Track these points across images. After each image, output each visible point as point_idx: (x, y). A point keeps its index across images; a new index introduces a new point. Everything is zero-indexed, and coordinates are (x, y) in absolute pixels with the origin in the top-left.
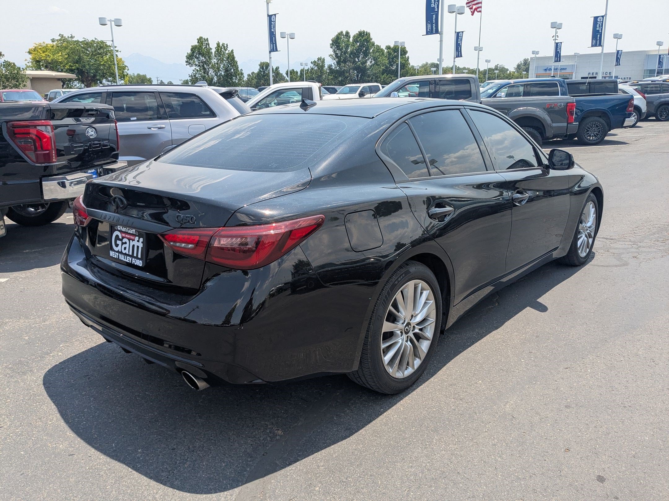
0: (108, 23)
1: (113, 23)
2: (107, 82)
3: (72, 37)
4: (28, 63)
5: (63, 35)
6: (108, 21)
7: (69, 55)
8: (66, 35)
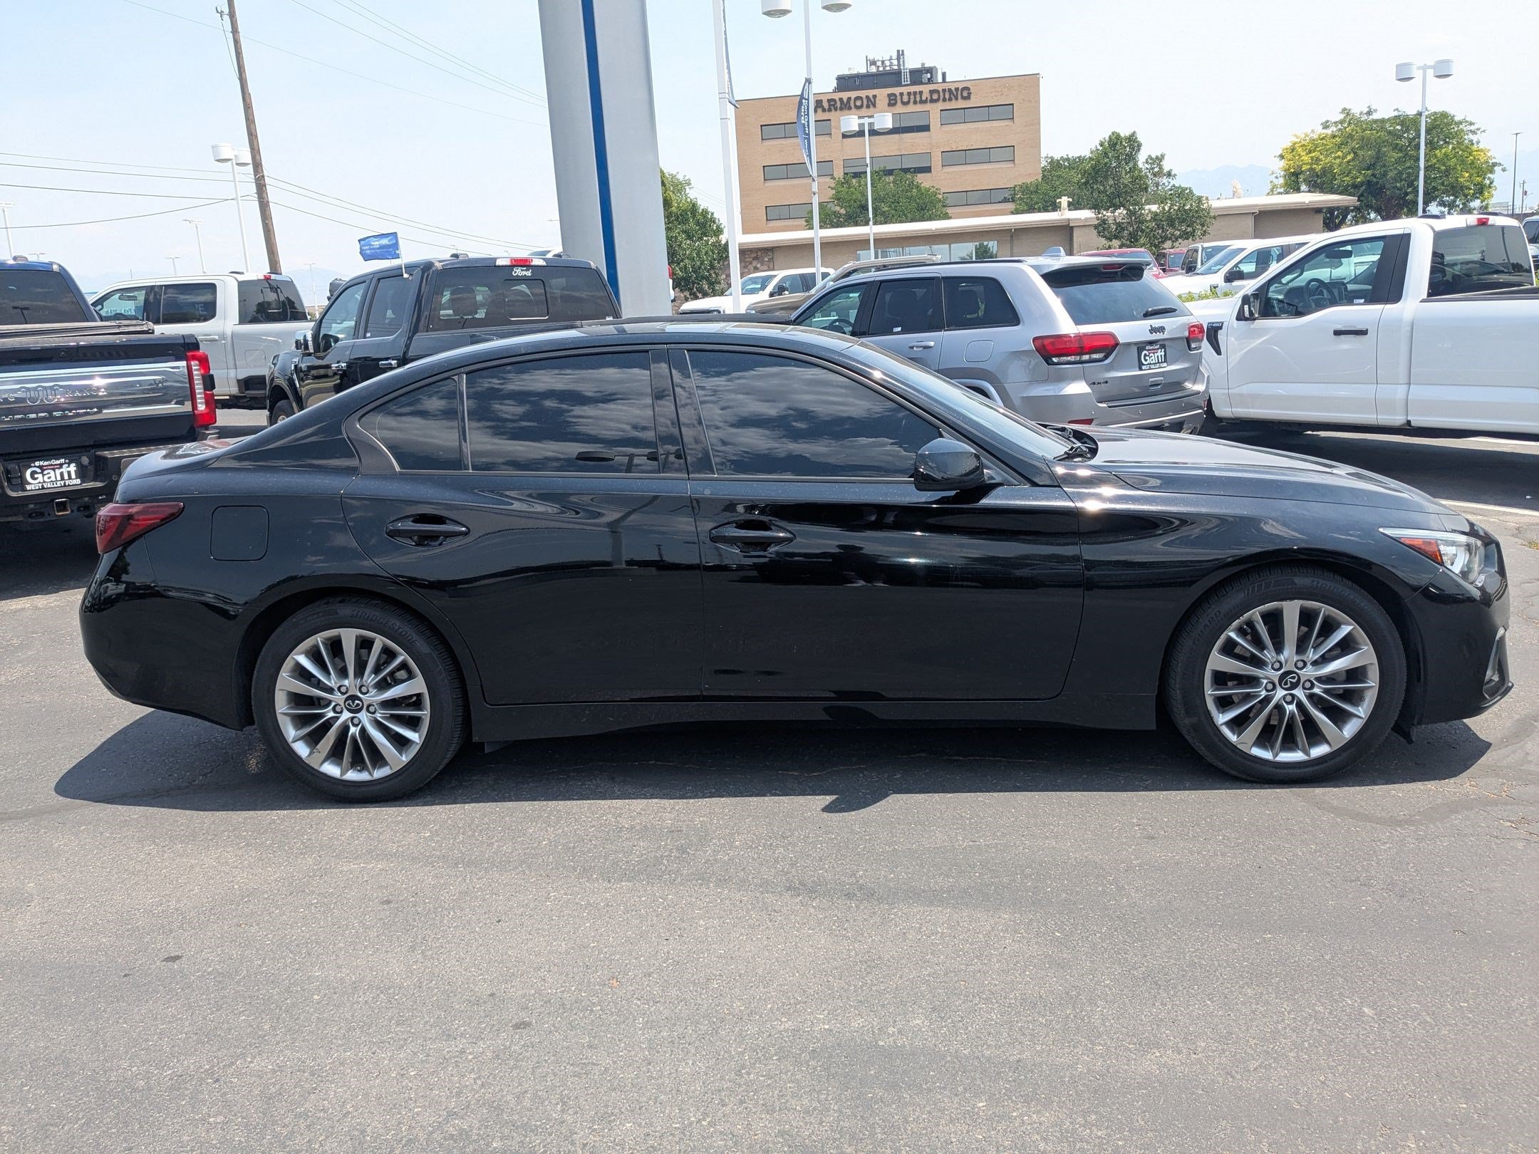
0: (1418, 74)
1: (1430, 73)
2: (1440, 208)
3: (1369, 113)
4: (1277, 177)
5: (1350, 110)
6: (1419, 68)
7: (1355, 153)
8: (1358, 109)
